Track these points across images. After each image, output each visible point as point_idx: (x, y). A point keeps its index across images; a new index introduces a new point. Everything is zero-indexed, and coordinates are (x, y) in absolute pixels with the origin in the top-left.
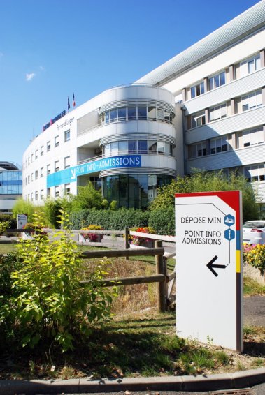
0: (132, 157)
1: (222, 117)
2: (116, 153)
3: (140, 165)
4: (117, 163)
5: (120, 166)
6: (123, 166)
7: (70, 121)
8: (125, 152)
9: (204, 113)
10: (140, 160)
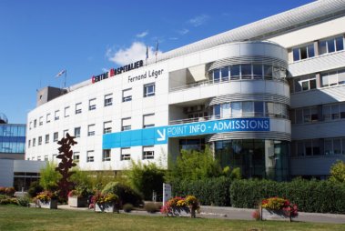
0: (261, 120)
1: (340, 83)
2: (239, 114)
3: (268, 129)
4: (241, 125)
5: (245, 129)
6: (250, 129)
7: (156, 74)
8: (251, 114)
9: (314, 77)
10: (268, 123)
